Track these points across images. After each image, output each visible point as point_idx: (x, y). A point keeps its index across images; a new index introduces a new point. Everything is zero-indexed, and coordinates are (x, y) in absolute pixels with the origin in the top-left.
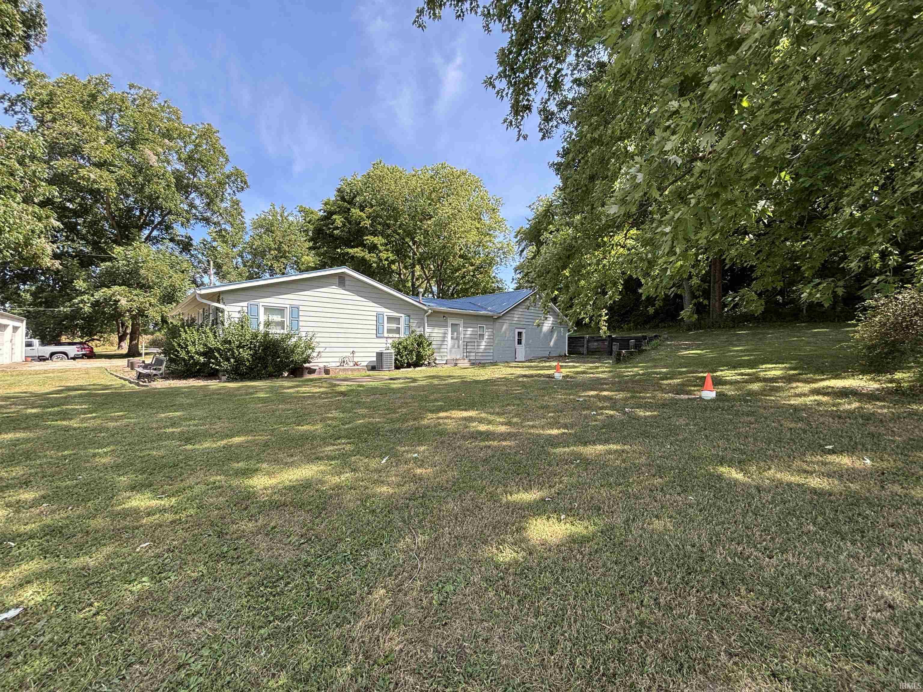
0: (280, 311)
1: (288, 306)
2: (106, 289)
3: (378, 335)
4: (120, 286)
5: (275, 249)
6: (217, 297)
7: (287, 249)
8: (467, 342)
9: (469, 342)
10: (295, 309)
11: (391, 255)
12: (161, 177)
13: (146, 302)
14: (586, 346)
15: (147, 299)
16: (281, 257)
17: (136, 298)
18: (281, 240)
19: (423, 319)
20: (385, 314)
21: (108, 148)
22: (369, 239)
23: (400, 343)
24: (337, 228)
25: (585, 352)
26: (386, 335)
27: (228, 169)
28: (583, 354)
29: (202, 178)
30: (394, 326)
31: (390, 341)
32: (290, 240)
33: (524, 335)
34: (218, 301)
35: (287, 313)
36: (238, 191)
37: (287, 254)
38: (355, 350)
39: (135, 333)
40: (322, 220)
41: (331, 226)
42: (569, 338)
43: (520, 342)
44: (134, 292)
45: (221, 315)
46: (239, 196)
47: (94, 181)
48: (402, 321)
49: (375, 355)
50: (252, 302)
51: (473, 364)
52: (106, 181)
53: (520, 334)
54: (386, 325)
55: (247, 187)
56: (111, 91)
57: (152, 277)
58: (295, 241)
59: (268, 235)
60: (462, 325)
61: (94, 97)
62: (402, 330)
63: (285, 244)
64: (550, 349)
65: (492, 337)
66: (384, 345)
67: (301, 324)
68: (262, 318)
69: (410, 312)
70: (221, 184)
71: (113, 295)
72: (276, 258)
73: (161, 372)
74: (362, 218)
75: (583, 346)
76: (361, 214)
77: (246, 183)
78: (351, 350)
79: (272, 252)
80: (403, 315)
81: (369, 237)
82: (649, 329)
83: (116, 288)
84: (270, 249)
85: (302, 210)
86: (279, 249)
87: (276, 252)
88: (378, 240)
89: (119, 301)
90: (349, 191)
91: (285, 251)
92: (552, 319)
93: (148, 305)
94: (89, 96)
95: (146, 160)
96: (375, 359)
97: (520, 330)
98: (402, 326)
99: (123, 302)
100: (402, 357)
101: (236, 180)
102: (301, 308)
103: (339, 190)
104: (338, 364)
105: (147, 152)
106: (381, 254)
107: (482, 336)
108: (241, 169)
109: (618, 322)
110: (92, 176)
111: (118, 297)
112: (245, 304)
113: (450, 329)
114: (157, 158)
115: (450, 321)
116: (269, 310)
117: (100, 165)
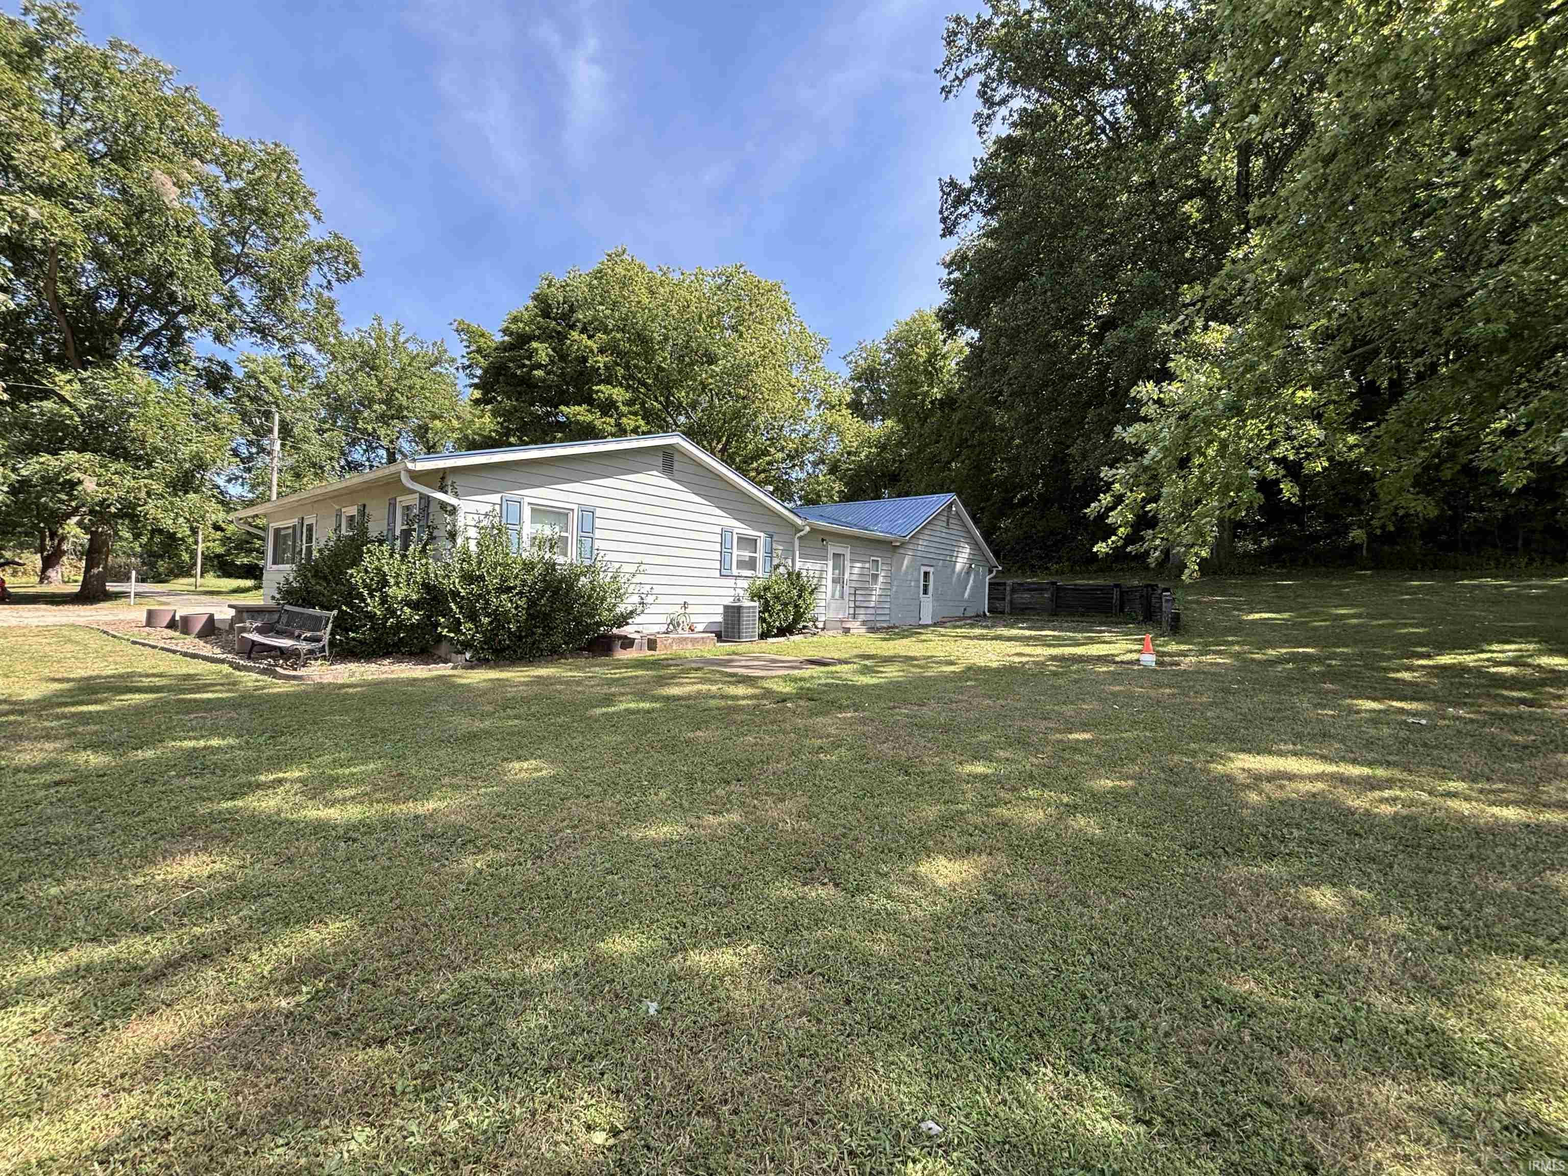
0: (560, 516)
1: (575, 507)
2: (49, 457)
3: (724, 572)
4: (79, 452)
5: (381, 402)
6: (441, 479)
7: (405, 403)
8: (856, 590)
9: (861, 589)
10: (588, 513)
11: (642, 423)
12: (186, 233)
13: (139, 488)
14: (1008, 598)
15: (142, 482)
16: (392, 418)
17: (116, 479)
18: (394, 385)
19: (792, 543)
20: (736, 531)
21: (69, 158)
22: (604, 391)
23: (766, 589)
24: (539, 366)
25: (1007, 610)
26: (735, 572)
27: (317, 233)
28: (1002, 613)
29: (256, 247)
30: (746, 554)
31: (745, 584)
32: (411, 388)
33: (931, 577)
34: (443, 489)
35: (574, 518)
36: (338, 280)
37: (405, 413)
38: (689, 600)
39: (99, 552)
40: (505, 350)
41: (527, 362)
42: (990, 584)
43: (926, 588)
44: (113, 467)
45: (449, 519)
46: (338, 292)
47: (36, 225)
48: (761, 544)
49: (721, 610)
50: (508, 495)
51: (872, 630)
52: (62, 228)
53: (926, 574)
54: (735, 552)
55: (359, 274)
56: (76, 41)
57: (155, 439)
58: (422, 388)
59: (369, 375)
60: (848, 557)
61: (34, 49)
62: (760, 564)
63: (402, 394)
64: (965, 604)
65: (890, 577)
66: (732, 592)
67: (597, 544)
68: (529, 529)
69: (771, 529)
70: (304, 262)
71: (67, 469)
72: (383, 419)
73: (322, 643)
74: (592, 351)
75: (1004, 599)
76: (589, 343)
77: (355, 267)
78: (681, 600)
79: (376, 407)
80: (762, 534)
81: (602, 387)
82: (1096, 572)
83: (71, 456)
84: (372, 401)
85: (463, 329)
86: (388, 402)
87: (384, 407)
88: (619, 394)
89: (80, 482)
90: (561, 299)
91: (400, 406)
92: (968, 551)
93: (143, 495)
94: (24, 45)
95: (155, 195)
96: (720, 619)
97: (928, 569)
98: (760, 555)
99: (90, 485)
100: (771, 616)
101: (336, 258)
102: (599, 512)
103: (536, 298)
104: (663, 628)
105: (160, 176)
106: (624, 420)
107: (875, 577)
108: (347, 237)
109: (1041, 558)
110: (33, 213)
111: (77, 475)
112: (496, 498)
113: (830, 563)
114: (178, 191)
115: (832, 549)
116: (539, 512)
117: (47, 192)
